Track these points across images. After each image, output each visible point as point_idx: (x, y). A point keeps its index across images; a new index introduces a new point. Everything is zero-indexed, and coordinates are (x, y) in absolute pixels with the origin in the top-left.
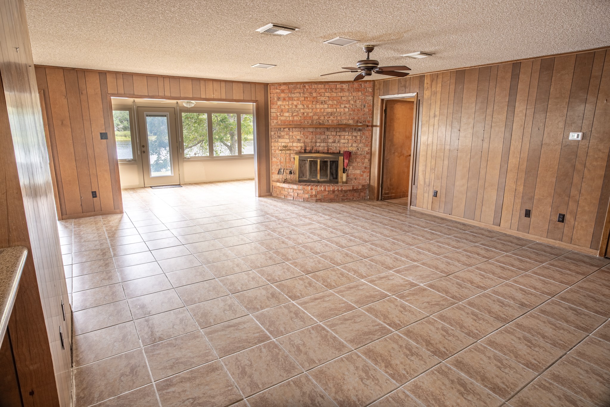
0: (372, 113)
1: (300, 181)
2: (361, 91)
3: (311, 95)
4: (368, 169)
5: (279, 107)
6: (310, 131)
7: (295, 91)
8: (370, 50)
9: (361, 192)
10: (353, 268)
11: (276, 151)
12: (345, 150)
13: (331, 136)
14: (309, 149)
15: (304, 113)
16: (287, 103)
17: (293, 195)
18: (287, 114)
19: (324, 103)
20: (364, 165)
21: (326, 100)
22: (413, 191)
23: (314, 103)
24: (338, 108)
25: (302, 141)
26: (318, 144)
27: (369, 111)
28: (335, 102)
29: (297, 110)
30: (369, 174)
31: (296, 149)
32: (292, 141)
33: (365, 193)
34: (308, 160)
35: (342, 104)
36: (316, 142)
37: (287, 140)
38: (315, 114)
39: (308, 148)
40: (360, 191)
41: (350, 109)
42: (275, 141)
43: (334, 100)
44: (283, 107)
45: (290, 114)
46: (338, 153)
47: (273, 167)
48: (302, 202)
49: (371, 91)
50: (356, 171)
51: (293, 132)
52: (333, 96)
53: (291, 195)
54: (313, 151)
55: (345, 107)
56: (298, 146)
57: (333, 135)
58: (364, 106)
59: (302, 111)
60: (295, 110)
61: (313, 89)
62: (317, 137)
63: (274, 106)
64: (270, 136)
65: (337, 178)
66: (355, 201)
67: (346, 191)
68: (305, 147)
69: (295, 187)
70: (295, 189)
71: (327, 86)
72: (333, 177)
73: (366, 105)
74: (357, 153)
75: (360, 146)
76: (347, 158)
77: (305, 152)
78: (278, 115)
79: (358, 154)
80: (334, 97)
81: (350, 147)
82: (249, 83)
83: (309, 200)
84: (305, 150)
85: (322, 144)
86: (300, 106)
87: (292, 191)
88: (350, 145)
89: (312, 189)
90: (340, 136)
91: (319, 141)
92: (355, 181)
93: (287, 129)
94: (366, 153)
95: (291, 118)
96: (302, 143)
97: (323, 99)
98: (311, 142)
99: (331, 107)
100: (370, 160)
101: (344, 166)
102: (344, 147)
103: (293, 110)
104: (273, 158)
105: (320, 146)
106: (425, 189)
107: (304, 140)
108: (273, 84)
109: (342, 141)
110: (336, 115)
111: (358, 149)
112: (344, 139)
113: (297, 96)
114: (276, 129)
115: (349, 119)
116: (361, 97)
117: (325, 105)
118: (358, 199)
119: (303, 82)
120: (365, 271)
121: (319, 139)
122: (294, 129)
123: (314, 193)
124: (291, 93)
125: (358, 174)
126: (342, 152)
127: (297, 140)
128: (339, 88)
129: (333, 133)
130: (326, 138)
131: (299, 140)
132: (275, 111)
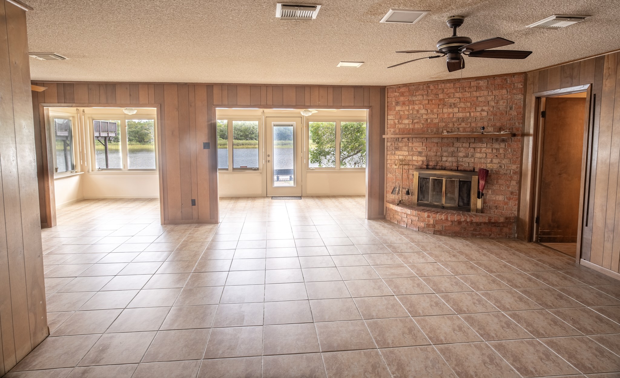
0: (522, 117)
1: (419, 205)
2: (506, 88)
3: (436, 97)
4: (516, 195)
5: (397, 113)
6: (435, 141)
7: (417, 94)
8: (456, 22)
9: (504, 226)
10: (402, 358)
11: (392, 165)
12: (482, 167)
13: (462, 149)
14: (433, 165)
15: (427, 120)
16: (407, 108)
17: (406, 221)
18: (406, 121)
19: (453, 106)
20: (510, 189)
21: (456, 102)
22: (584, 236)
23: (440, 107)
24: (473, 112)
25: (423, 155)
26: (444, 159)
27: (518, 115)
28: (469, 104)
29: (418, 115)
30: (517, 202)
31: (417, 164)
32: (412, 153)
33: (510, 229)
34: (431, 178)
35: (478, 106)
36: (442, 156)
37: (406, 152)
38: (442, 120)
39: (431, 164)
40: (501, 225)
41: (490, 113)
42: (392, 154)
43: (467, 102)
44: (402, 113)
45: (410, 121)
46: (471, 171)
47: (388, 184)
48: (416, 231)
49: (521, 87)
50: (497, 197)
51: (413, 143)
52: (466, 96)
53: (405, 221)
54: (438, 167)
55: (483, 110)
56: (418, 160)
57: (465, 147)
58: (511, 108)
59: (425, 117)
60: (416, 117)
61: (440, 89)
62: (443, 150)
63: (391, 112)
64: (386, 147)
65: (469, 203)
66: (493, 238)
67: (479, 224)
68: (428, 161)
69: (409, 211)
70: (409, 214)
71: (457, 85)
72: (463, 202)
73: (514, 106)
74: (499, 171)
75: (504, 162)
76: (482, 179)
77: (428, 168)
78: (396, 123)
79: (501, 173)
80: (466, 98)
81: (489, 163)
82: (361, 87)
83: (425, 230)
84: (427, 165)
85: (450, 159)
86: (423, 111)
87: (406, 216)
88: (489, 160)
89: (428, 217)
90: (474, 148)
91: (445, 154)
92: (495, 210)
93: (406, 139)
94: (513, 173)
95: (411, 126)
96: (423, 156)
97: (452, 101)
98: (436, 156)
99: (463, 111)
100: (520, 183)
101: (478, 188)
102: (481, 163)
103: (414, 116)
104: (388, 174)
105: (446, 161)
106: (606, 235)
107: (426, 153)
108: (391, 87)
109: (478, 155)
110: (469, 121)
111: (501, 167)
112: (480, 152)
113: (419, 99)
114: (393, 139)
115: (488, 126)
116: (506, 96)
117: (455, 109)
118: (498, 236)
119: (426, 82)
120: (416, 371)
121: (445, 152)
122: (414, 139)
123: (432, 222)
124: (412, 95)
125: (500, 201)
126: (477, 170)
127: (417, 153)
128: (473, 87)
129: (464, 145)
130: (456, 151)
131: (420, 152)
132: (393, 118)
